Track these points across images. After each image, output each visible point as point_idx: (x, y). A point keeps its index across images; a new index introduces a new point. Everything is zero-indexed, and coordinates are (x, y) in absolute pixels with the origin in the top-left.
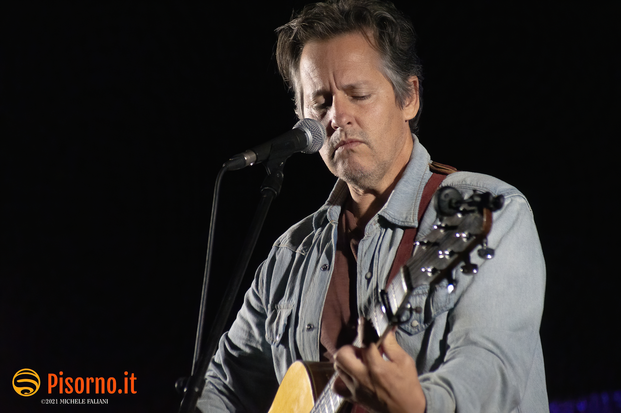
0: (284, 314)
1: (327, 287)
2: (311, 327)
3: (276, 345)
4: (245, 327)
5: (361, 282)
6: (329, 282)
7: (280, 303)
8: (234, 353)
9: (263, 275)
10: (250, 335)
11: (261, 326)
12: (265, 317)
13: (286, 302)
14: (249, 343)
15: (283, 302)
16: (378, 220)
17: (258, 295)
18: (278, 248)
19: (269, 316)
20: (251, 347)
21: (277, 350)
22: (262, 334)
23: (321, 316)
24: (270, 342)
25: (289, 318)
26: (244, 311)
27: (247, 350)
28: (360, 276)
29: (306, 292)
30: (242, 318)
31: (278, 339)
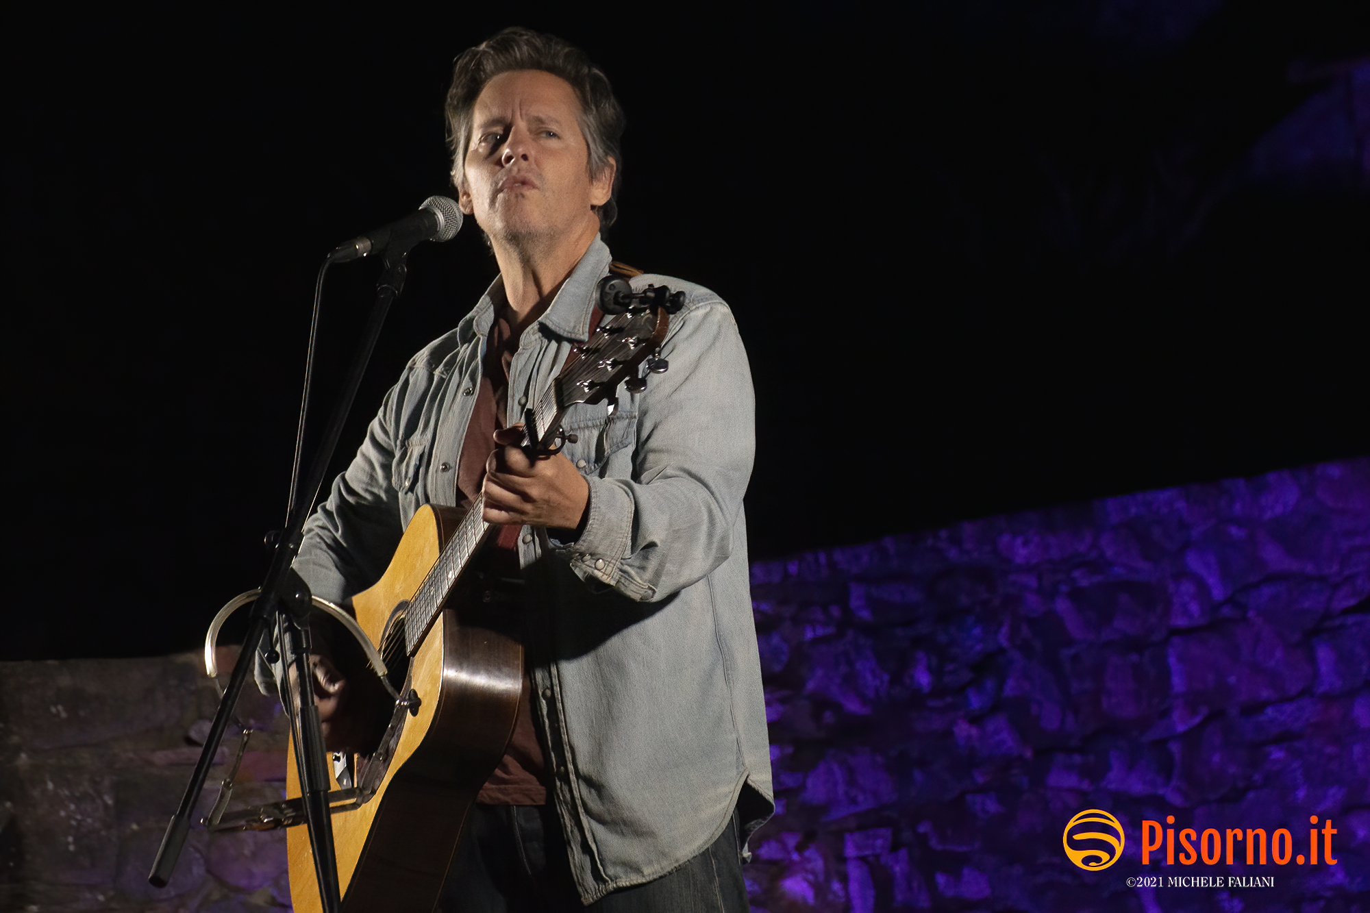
0: (416, 451)
1: (468, 416)
2: (446, 467)
3: (404, 491)
4: (367, 468)
5: (512, 411)
6: (472, 409)
7: (412, 438)
8: (351, 499)
9: (393, 402)
10: (372, 478)
11: (386, 468)
12: (393, 456)
13: (419, 436)
14: (370, 488)
15: (416, 437)
16: (539, 329)
17: (385, 426)
18: (411, 369)
19: (398, 455)
20: (372, 493)
21: (406, 499)
22: (388, 476)
23: (460, 453)
24: (397, 488)
25: (421, 456)
26: (367, 447)
27: (368, 497)
28: (511, 402)
29: (443, 423)
30: (363, 455)
31: (407, 484)
